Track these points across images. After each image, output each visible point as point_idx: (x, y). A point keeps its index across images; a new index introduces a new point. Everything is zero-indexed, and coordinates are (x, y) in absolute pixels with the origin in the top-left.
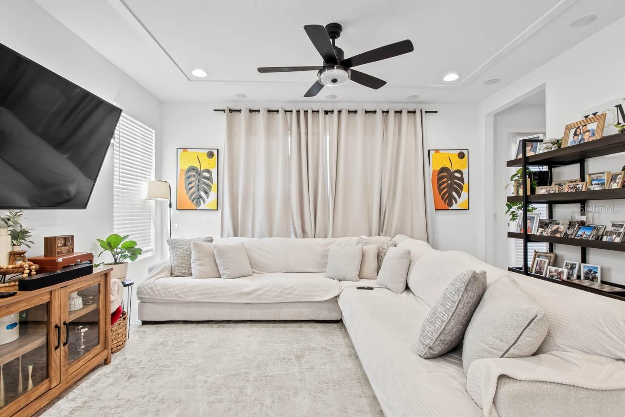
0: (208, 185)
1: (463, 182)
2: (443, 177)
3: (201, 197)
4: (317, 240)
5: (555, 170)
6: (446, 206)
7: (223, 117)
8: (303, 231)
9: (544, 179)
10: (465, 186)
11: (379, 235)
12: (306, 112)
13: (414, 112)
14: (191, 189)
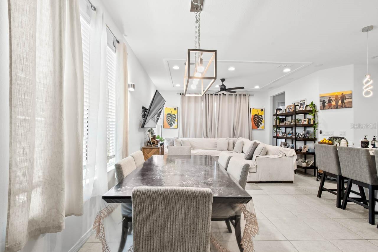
0: (174, 120)
1: (262, 119)
2: (255, 118)
3: (172, 124)
4: (212, 139)
5: (287, 118)
6: (256, 128)
7: (180, 96)
8: (207, 136)
9: (283, 120)
10: (263, 121)
11: (233, 137)
12: (208, 95)
13: (246, 95)
14: (168, 121)
